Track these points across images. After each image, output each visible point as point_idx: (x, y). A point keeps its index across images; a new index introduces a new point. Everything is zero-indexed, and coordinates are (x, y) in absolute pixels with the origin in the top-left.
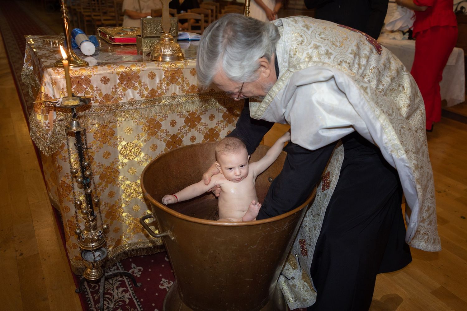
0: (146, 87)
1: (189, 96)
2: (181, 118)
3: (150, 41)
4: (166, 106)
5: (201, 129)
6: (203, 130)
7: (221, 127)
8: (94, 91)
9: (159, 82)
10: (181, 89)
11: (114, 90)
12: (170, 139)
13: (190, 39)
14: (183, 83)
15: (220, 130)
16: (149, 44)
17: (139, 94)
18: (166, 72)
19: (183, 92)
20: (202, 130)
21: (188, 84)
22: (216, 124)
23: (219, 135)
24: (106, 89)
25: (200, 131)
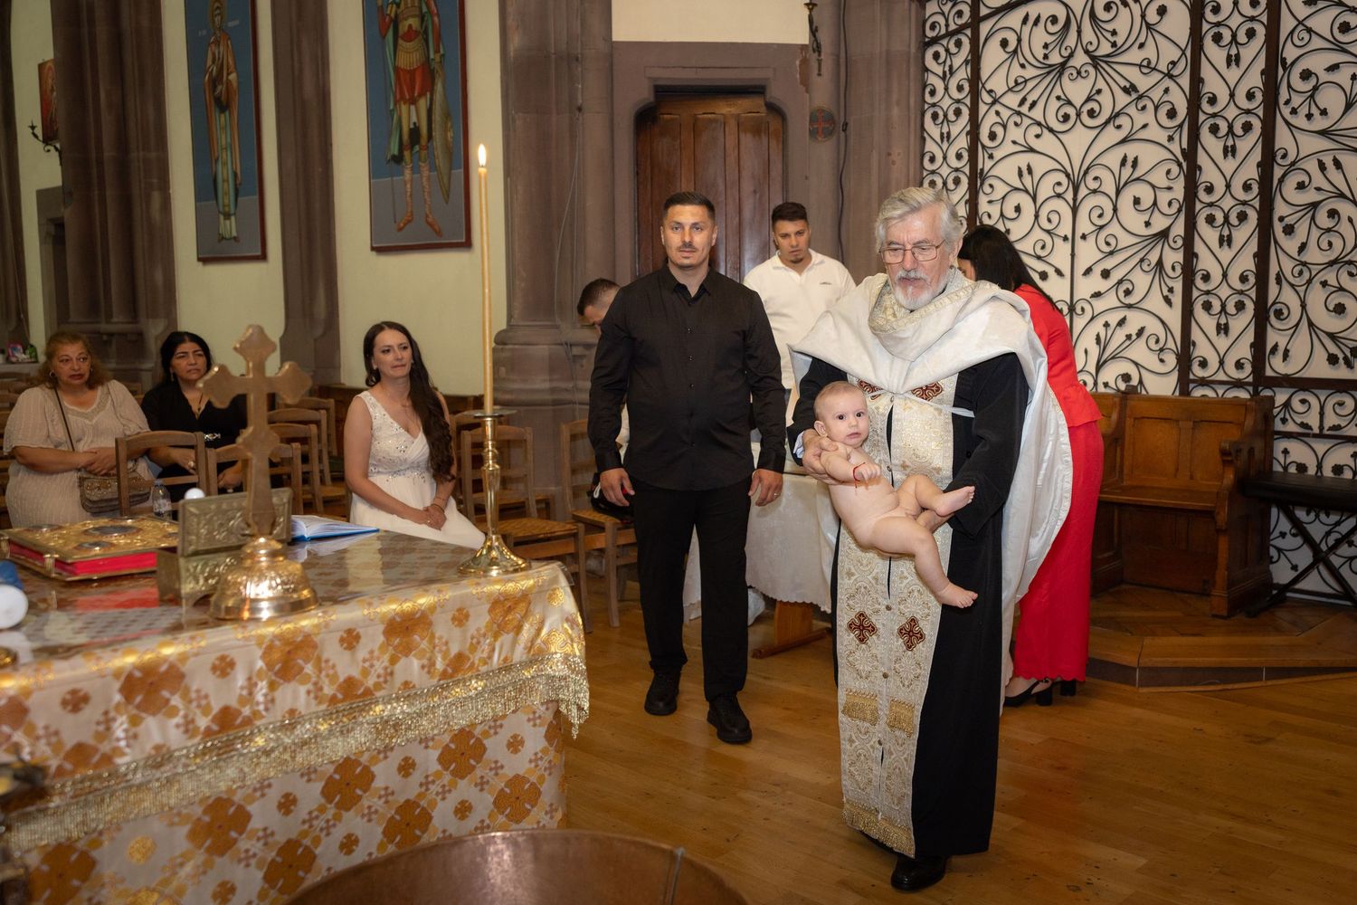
0: (204, 702)
1: (337, 712)
2: (311, 784)
3: (205, 565)
4: (267, 753)
5: (373, 809)
6: (381, 810)
7: (434, 793)
8: (38, 738)
9: (245, 684)
10: (312, 695)
11: (101, 728)
12: (278, 854)
13: (306, 536)
14: (318, 677)
15: (433, 804)
16: (203, 572)
17: (182, 729)
18: (269, 650)
19: (320, 703)
20: (376, 812)
21: (333, 678)
22: (421, 785)
23: (431, 818)
24: (76, 729)
25: (370, 815)
